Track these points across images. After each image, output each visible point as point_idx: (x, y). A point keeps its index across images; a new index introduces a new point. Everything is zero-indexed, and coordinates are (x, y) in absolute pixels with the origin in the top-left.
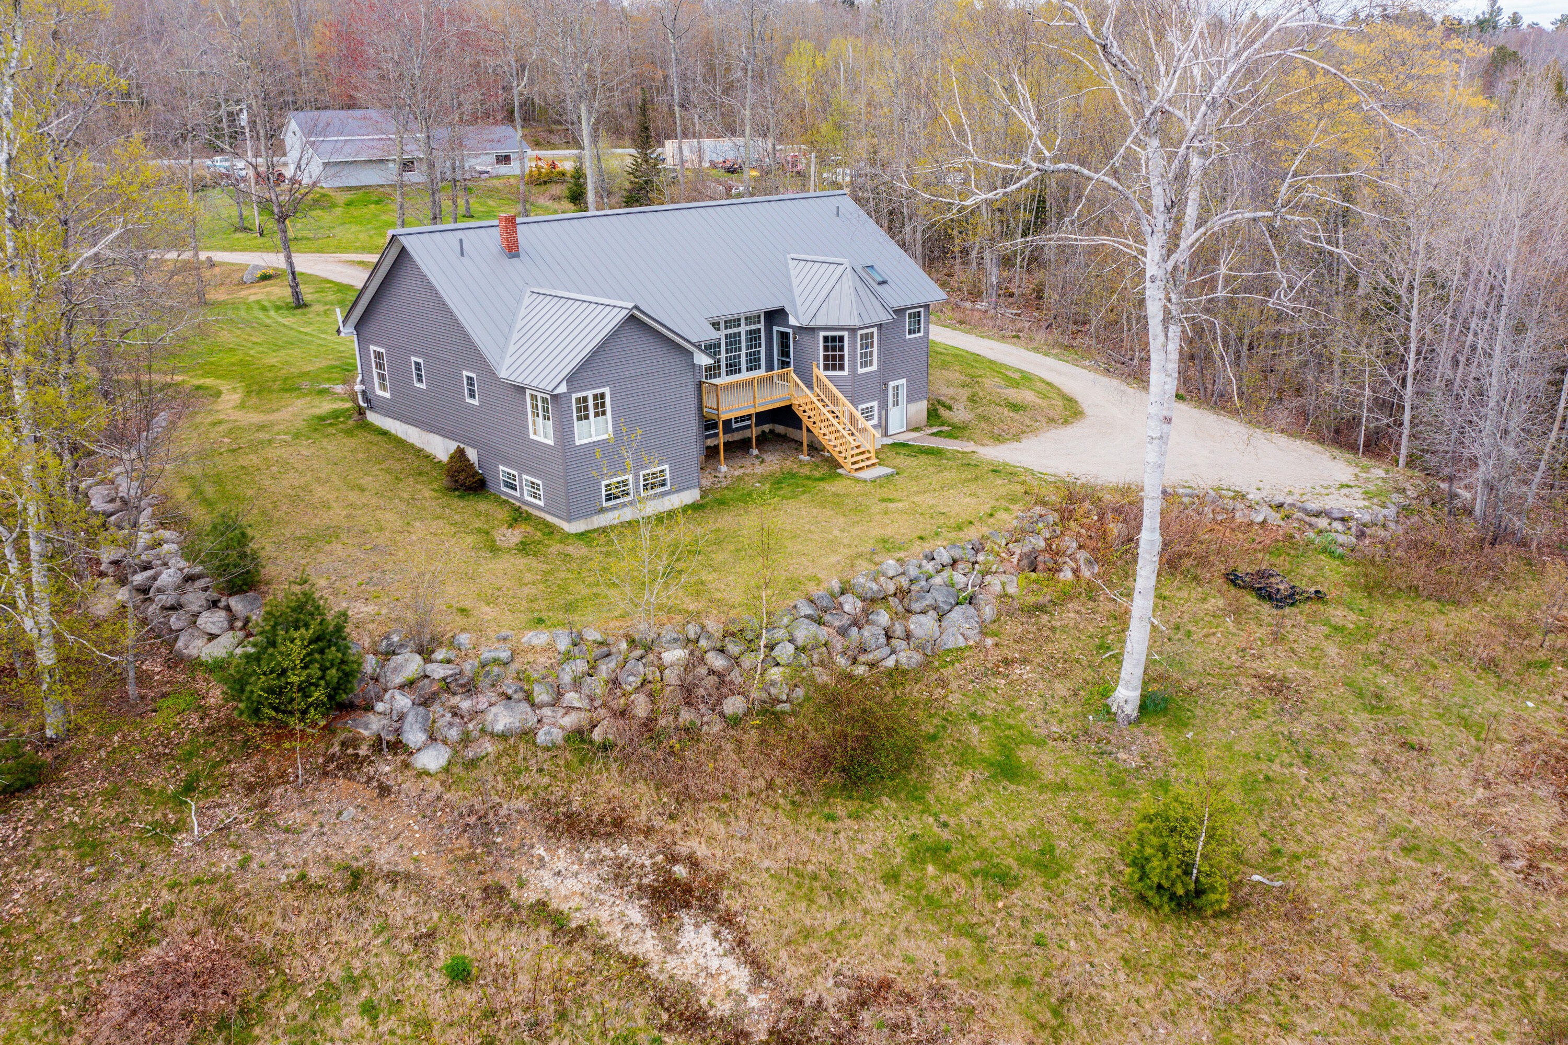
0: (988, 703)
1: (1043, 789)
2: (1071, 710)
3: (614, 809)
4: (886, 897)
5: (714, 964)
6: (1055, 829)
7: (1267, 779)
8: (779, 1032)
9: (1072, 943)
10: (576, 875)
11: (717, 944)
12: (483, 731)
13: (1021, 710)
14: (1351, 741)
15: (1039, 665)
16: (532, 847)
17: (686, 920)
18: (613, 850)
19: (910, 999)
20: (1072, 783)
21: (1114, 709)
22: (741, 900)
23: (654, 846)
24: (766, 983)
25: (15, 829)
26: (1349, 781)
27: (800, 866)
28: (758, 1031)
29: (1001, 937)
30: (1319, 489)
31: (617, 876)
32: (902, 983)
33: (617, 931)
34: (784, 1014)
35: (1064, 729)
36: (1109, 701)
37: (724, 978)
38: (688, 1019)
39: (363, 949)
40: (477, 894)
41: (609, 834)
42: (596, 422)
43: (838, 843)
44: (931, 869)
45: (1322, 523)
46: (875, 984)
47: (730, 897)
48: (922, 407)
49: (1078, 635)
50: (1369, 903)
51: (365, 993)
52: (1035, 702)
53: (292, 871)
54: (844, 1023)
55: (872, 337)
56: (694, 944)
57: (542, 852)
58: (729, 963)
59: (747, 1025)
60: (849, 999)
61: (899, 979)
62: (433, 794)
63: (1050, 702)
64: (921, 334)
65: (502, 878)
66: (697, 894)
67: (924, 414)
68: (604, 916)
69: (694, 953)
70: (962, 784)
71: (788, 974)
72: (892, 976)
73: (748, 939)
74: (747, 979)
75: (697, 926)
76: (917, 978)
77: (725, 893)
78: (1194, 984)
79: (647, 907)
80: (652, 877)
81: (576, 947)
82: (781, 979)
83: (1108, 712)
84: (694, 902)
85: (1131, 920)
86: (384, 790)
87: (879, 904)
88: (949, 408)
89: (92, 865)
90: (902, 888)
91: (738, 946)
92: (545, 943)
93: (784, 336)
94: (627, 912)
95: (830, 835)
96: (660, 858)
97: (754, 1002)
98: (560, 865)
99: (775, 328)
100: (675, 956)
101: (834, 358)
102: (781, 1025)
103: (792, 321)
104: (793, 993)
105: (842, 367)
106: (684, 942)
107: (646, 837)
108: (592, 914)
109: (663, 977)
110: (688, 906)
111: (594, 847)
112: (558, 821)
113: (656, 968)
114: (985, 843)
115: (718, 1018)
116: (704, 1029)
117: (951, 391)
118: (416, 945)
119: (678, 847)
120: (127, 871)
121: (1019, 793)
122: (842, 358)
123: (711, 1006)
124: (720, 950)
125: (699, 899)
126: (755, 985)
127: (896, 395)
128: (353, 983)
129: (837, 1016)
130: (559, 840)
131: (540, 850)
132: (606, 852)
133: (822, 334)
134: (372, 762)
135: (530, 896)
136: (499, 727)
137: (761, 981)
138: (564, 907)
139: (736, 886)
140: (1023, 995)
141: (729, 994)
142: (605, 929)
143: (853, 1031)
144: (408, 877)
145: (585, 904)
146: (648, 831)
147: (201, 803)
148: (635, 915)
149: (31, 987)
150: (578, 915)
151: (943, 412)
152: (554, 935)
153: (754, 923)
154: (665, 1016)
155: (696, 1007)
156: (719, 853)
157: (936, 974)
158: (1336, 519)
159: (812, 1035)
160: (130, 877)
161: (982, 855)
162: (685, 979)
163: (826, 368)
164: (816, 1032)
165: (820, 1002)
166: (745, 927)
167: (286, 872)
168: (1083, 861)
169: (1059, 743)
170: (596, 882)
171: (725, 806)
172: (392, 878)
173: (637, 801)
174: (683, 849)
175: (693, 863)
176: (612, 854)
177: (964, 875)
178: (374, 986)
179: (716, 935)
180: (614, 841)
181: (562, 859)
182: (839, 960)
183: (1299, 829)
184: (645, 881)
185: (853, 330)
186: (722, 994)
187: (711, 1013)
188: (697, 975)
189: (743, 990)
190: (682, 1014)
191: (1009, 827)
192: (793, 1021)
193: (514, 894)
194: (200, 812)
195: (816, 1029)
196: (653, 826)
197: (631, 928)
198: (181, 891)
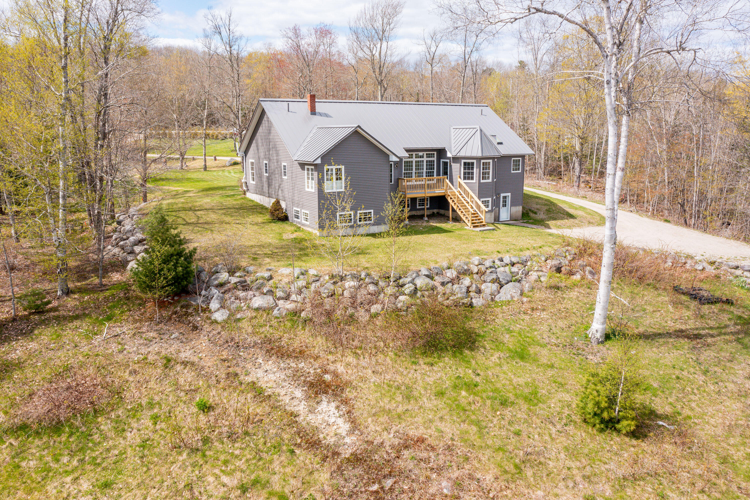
0: (518, 326)
1: (539, 366)
2: (565, 334)
3: (302, 346)
4: (435, 402)
5: (332, 420)
6: (541, 385)
7: (678, 378)
8: (356, 455)
9: (536, 436)
10: (274, 373)
11: (337, 411)
12: (249, 307)
13: (536, 330)
14: (736, 368)
15: (551, 312)
16: (257, 359)
17: (324, 398)
18: (296, 364)
19: (433, 449)
20: (556, 365)
21: (590, 336)
22: (356, 394)
23: (317, 365)
24: (357, 432)
25: (28, 326)
26: (731, 386)
27: (392, 383)
28: (346, 453)
29: (495, 428)
30: (738, 258)
31: (294, 375)
32: (430, 441)
33: (287, 399)
34: (362, 447)
35: (559, 341)
36: (588, 332)
37: (335, 427)
38: (310, 443)
39: (161, 392)
40: (223, 376)
41: (297, 357)
42: (336, 183)
43: (415, 375)
44: (464, 393)
45: (738, 272)
46: (415, 439)
47: (350, 392)
48: (519, 209)
49: (577, 302)
50: (733, 445)
51: (155, 411)
52: (545, 328)
53: (141, 356)
54: (393, 455)
55: (489, 165)
56: (324, 410)
57: (261, 361)
58: (340, 421)
59: (340, 450)
60: (399, 444)
61: (429, 439)
62: (217, 331)
63: (554, 329)
64: (520, 171)
65: (238, 370)
66: (333, 388)
67: (521, 213)
68: (283, 392)
69: (323, 414)
70: (492, 358)
71: (369, 429)
72: (426, 436)
73: (354, 411)
74: (348, 429)
75: (329, 402)
76: (440, 440)
77: (348, 390)
78: (607, 466)
79: (306, 391)
80: (312, 378)
81: (264, 404)
82: (365, 431)
83: (586, 337)
84: (330, 391)
85: (576, 431)
86: (195, 328)
87: (430, 405)
88: (536, 213)
89: (54, 343)
90: (445, 399)
91: (347, 413)
92: (249, 401)
93: (445, 164)
94: (294, 392)
95: (412, 371)
96: (319, 370)
97: (348, 440)
98: (268, 368)
99: (442, 160)
100: (314, 414)
101: (469, 173)
102: (358, 452)
103: (449, 155)
104: (370, 438)
105: (472, 178)
106: (320, 409)
107: (315, 361)
108: (277, 391)
109: (304, 423)
110: (326, 392)
111: (288, 361)
112: (272, 349)
113: (302, 418)
114: (499, 385)
115: (327, 444)
116: (317, 449)
117: (538, 207)
118: (187, 394)
119: (329, 366)
120: (68, 347)
121: (526, 366)
122: (473, 173)
123: (325, 438)
124: (338, 415)
125: (333, 390)
126: (351, 432)
127: (505, 202)
128: (151, 405)
129: (390, 451)
130: (271, 357)
131: (260, 360)
132: (293, 365)
133: (463, 161)
134: (193, 315)
135: (249, 379)
136: (256, 305)
137: (354, 430)
138: (264, 386)
139: (355, 388)
140: (499, 456)
141: (336, 435)
142: (281, 398)
143: (397, 459)
144: (193, 364)
145: (275, 386)
146: (316, 358)
147: (111, 325)
148: (298, 393)
149: (9, 388)
150: (269, 390)
151: (532, 215)
152: (254, 398)
153: (358, 404)
154: (299, 441)
155: (316, 438)
156: (349, 372)
157: (452, 439)
158: (746, 271)
159: (373, 458)
160: (68, 350)
161: (496, 390)
162: (315, 425)
163: (465, 178)
164: (377, 457)
165: (382, 443)
166: (353, 406)
167: (138, 356)
168: (553, 401)
169: (554, 347)
170: (282, 377)
171: (359, 352)
172: (185, 364)
173: (315, 344)
174: (331, 367)
175: (336, 374)
176: (295, 366)
177: (482, 398)
178: (161, 409)
179: (337, 407)
180: (298, 360)
181: (270, 365)
182: (399, 426)
183: (693, 405)
184: (308, 379)
185: (479, 159)
186: (332, 434)
187: (323, 442)
188: (321, 424)
189: (344, 434)
190: (308, 440)
191: (515, 381)
192: (366, 450)
193: (242, 378)
194: (109, 328)
195: (376, 455)
196: (320, 356)
197: (295, 399)
198: (88, 358)
